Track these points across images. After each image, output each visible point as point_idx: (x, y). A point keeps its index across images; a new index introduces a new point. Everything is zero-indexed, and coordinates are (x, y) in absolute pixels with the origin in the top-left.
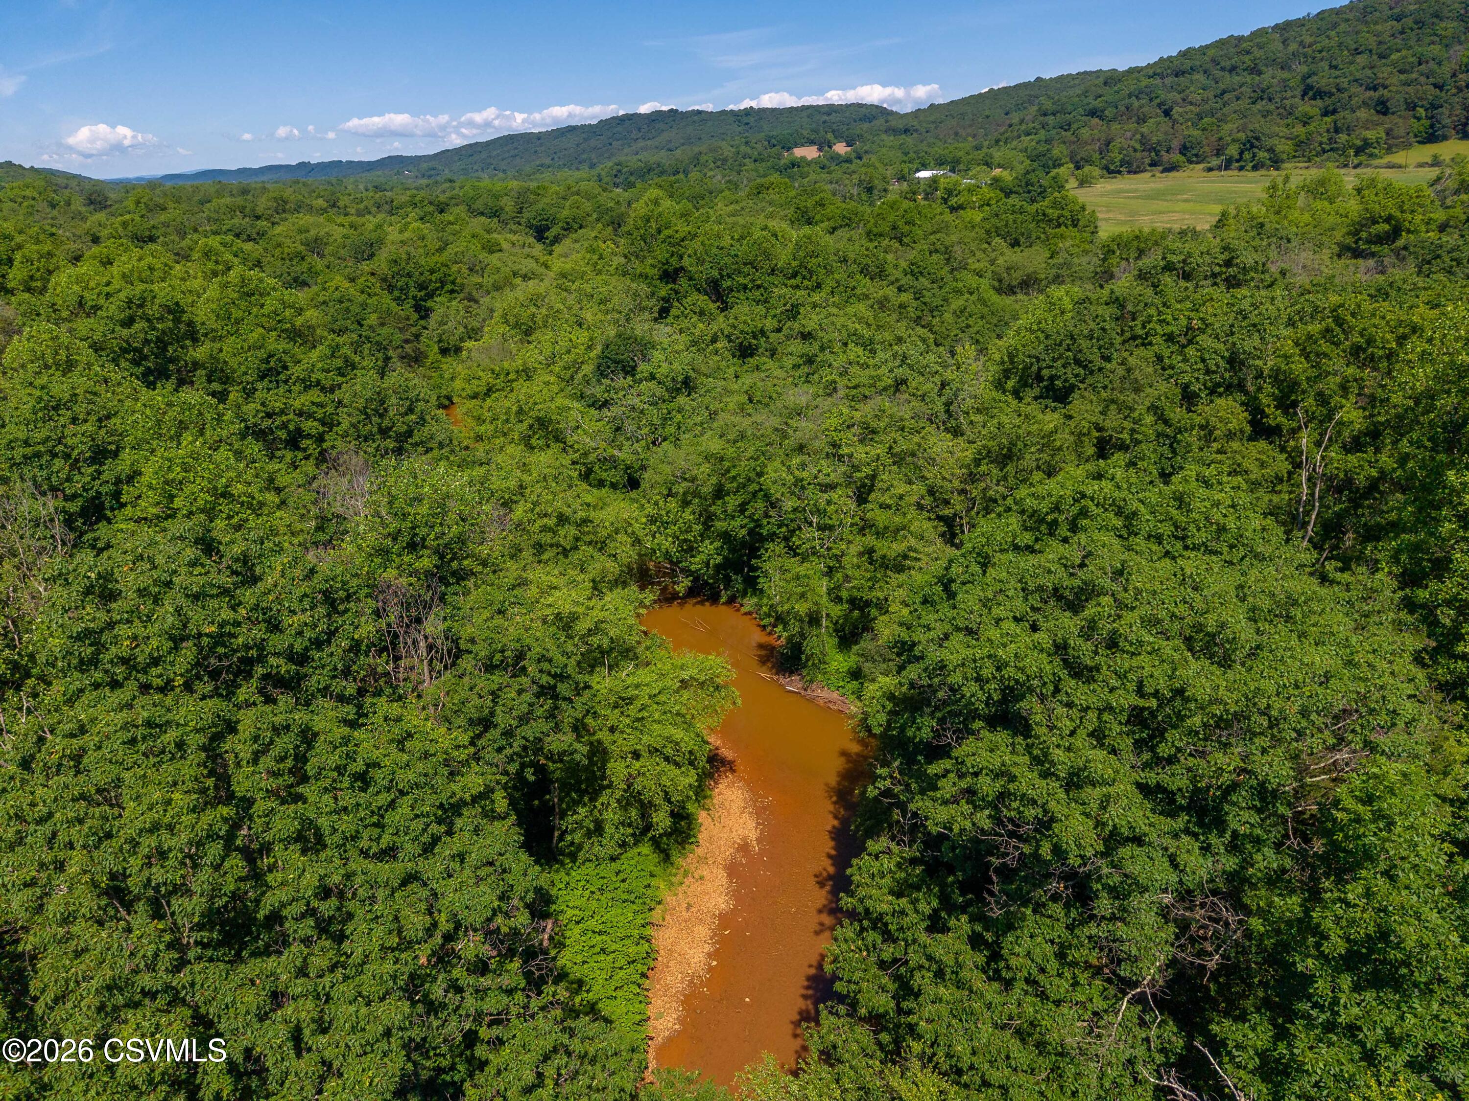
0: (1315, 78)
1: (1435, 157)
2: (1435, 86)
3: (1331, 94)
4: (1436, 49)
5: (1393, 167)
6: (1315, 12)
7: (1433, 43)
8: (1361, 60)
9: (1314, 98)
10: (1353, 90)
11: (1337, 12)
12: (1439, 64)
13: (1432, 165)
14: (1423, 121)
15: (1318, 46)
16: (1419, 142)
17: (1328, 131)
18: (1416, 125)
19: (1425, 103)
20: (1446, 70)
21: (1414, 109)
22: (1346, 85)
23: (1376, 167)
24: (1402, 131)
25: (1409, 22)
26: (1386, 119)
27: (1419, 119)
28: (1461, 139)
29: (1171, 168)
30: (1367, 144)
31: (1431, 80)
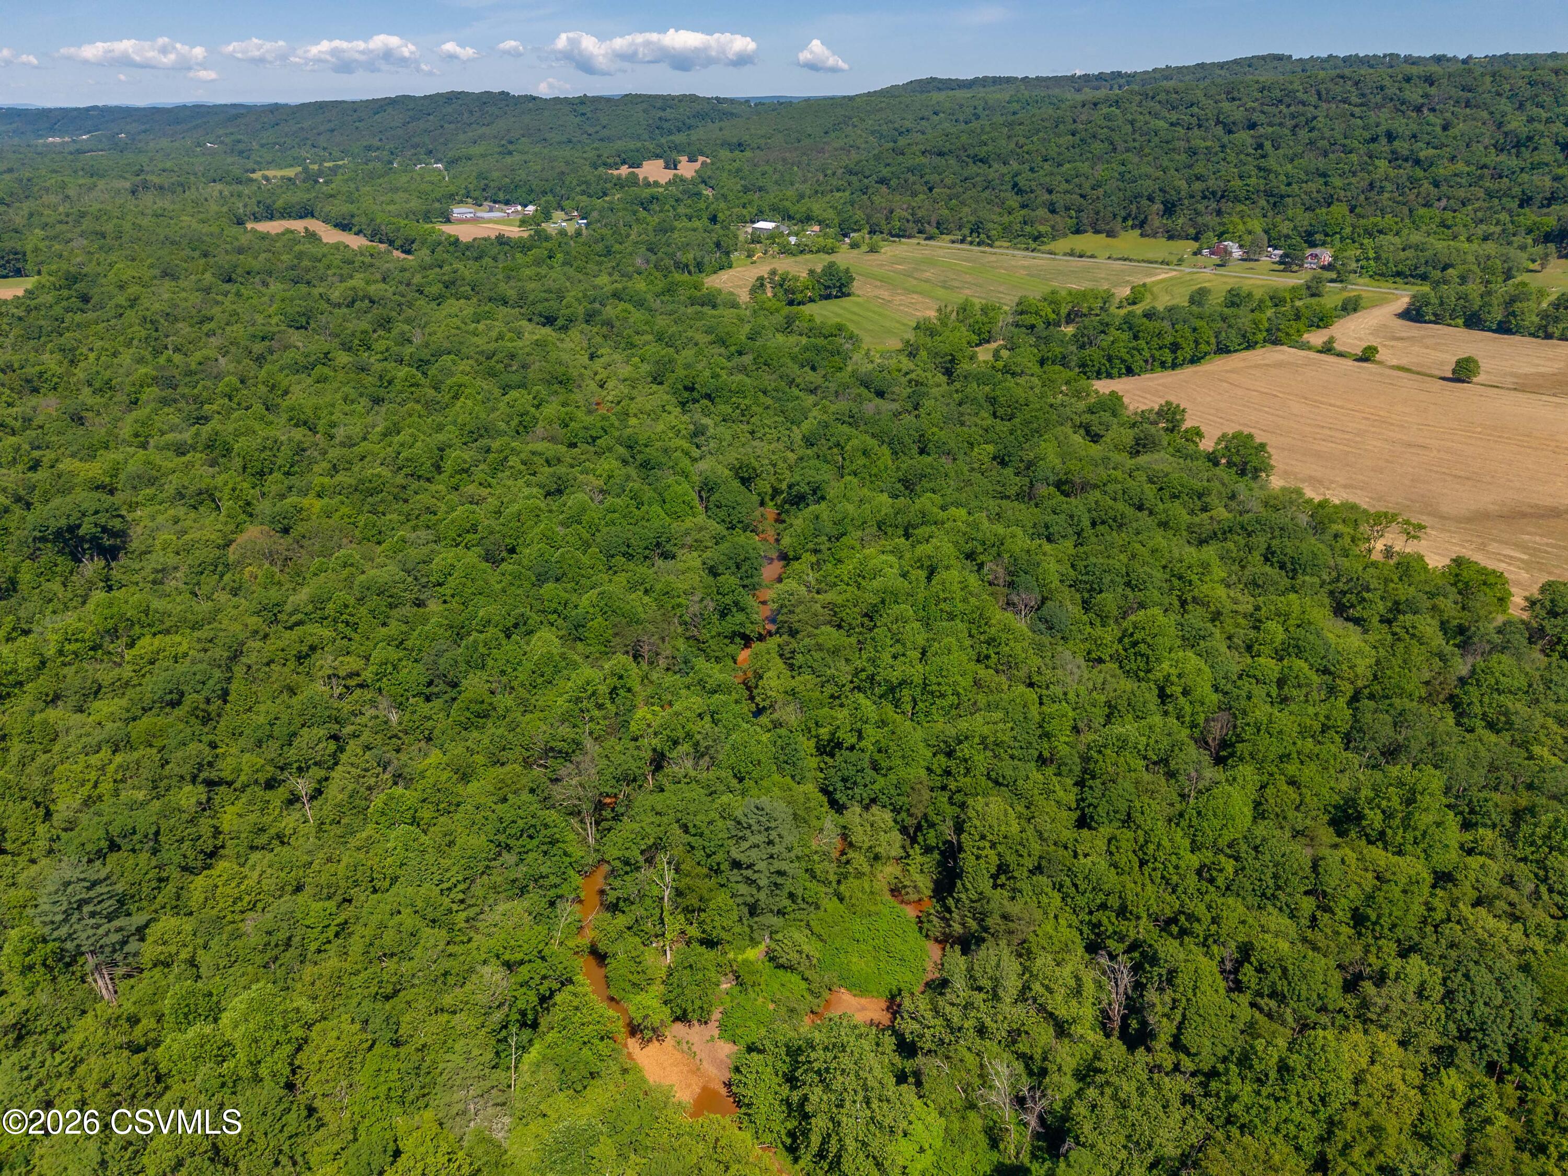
1: (1072, 248)
2: (1081, 196)
3: (1026, 192)
5: (1050, 253)
9: (1017, 194)
10: (1038, 191)
13: (1070, 255)
14: (1073, 219)
16: (1071, 234)
17: (1020, 222)
18: (1069, 222)
19: (1075, 207)
21: (1069, 211)
22: (1034, 187)
23: (1042, 253)
24: (1061, 227)
26: (1052, 217)
28: (1092, 233)
29: (930, 238)
30: (1040, 234)
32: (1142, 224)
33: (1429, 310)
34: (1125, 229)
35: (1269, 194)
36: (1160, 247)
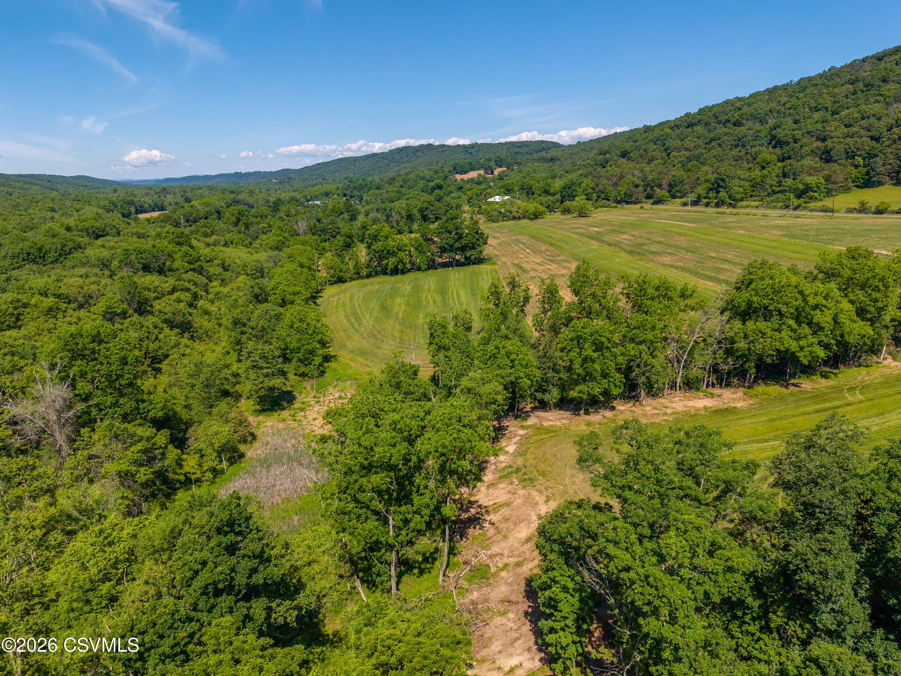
0: (779, 130)
1: (863, 204)
2: (872, 138)
3: (788, 143)
4: (877, 108)
5: (826, 211)
6: (796, 80)
7: (877, 102)
8: (816, 116)
9: (775, 147)
10: (805, 140)
11: (810, 79)
12: (879, 119)
13: (860, 211)
14: (860, 169)
15: (789, 105)
16: (858, 187)
17: (778, 176)
18: (854, 172)
19: (863, 152)
20: (882, 125)
21: (853, 157)
22: (799, 136)
23: (812, 210)
24: (841, 178)
25: (861, 85)
26: (826, 166)
27: (856, 167)
28: (896, 185)
29: (658, 202)
30: (808, 188)
31: (870, 134)
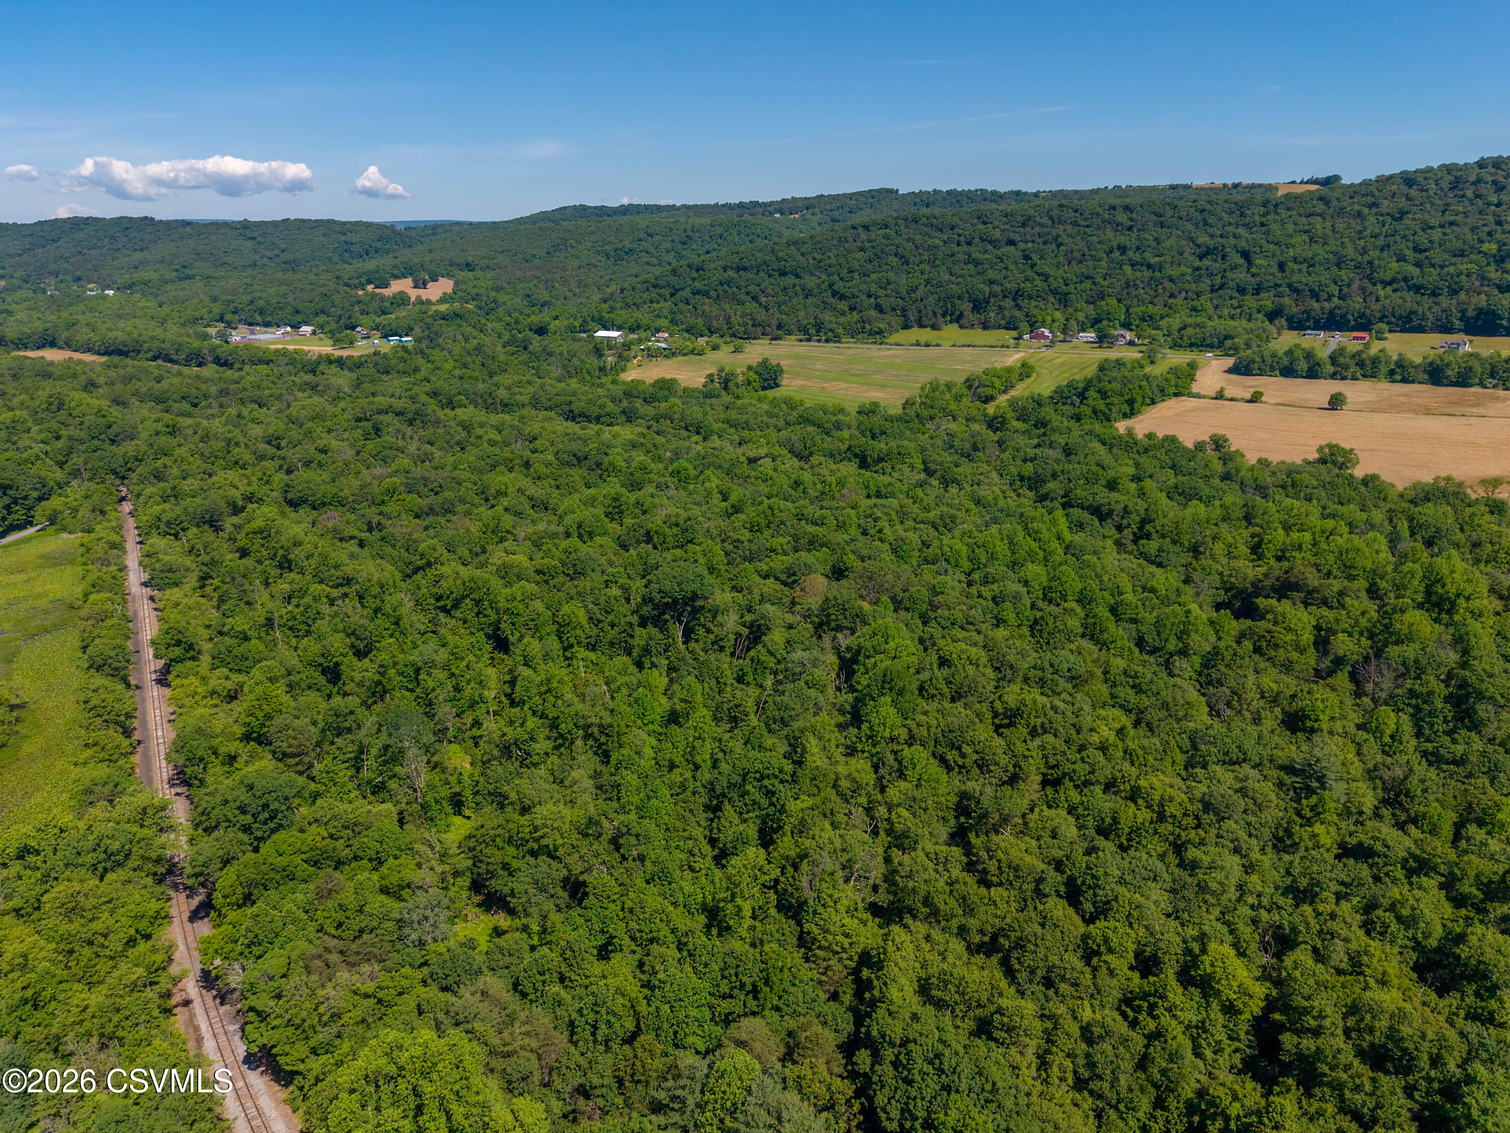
30: (881, 330)
32: (958, 320)
33: (1256, 366)
34: (946, 323)
35: (1054, 292)
36: (979, 336)
